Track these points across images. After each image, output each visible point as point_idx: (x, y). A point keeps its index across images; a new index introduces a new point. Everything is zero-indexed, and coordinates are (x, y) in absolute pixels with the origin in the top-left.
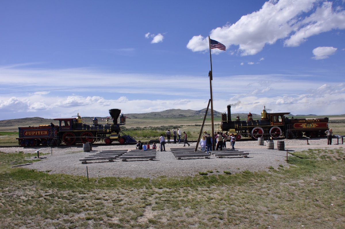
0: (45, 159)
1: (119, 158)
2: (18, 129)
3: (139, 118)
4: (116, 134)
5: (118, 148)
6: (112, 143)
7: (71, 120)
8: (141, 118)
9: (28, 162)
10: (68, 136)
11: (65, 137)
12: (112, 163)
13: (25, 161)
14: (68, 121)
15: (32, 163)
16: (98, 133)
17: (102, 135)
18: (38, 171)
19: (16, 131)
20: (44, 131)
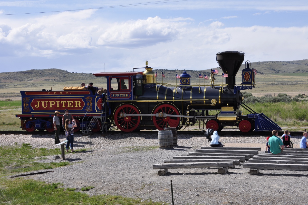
0: (77, 161)
1: (242, 167)
2: (21, 95)
3: (284, 73)
4: (233, 110)
5: (237, 142)
6: (223, 130)
7: (131, 77)
8: (289, 74)
9: (43, 166)
10: (126, 112)
11: (119, 115)
12: (227, 176)
13: (35, 164)
14: (126, 78)
15: (50, 170)
16: (191, 107)
17: (201, 111)
18: (65, 187)
19: (11, 98)
20: (74, 100)
